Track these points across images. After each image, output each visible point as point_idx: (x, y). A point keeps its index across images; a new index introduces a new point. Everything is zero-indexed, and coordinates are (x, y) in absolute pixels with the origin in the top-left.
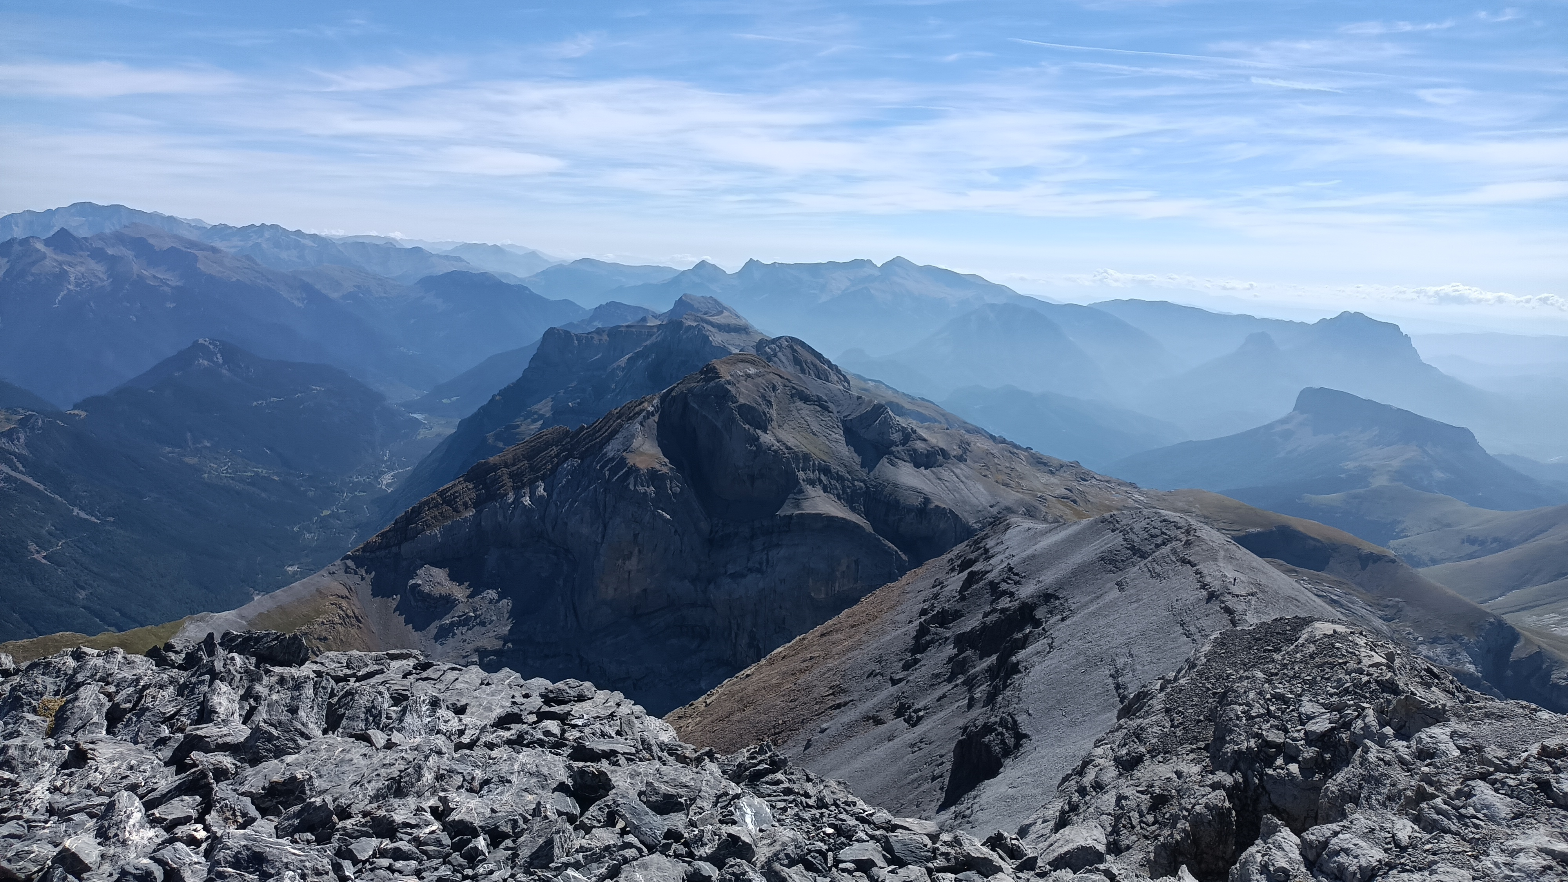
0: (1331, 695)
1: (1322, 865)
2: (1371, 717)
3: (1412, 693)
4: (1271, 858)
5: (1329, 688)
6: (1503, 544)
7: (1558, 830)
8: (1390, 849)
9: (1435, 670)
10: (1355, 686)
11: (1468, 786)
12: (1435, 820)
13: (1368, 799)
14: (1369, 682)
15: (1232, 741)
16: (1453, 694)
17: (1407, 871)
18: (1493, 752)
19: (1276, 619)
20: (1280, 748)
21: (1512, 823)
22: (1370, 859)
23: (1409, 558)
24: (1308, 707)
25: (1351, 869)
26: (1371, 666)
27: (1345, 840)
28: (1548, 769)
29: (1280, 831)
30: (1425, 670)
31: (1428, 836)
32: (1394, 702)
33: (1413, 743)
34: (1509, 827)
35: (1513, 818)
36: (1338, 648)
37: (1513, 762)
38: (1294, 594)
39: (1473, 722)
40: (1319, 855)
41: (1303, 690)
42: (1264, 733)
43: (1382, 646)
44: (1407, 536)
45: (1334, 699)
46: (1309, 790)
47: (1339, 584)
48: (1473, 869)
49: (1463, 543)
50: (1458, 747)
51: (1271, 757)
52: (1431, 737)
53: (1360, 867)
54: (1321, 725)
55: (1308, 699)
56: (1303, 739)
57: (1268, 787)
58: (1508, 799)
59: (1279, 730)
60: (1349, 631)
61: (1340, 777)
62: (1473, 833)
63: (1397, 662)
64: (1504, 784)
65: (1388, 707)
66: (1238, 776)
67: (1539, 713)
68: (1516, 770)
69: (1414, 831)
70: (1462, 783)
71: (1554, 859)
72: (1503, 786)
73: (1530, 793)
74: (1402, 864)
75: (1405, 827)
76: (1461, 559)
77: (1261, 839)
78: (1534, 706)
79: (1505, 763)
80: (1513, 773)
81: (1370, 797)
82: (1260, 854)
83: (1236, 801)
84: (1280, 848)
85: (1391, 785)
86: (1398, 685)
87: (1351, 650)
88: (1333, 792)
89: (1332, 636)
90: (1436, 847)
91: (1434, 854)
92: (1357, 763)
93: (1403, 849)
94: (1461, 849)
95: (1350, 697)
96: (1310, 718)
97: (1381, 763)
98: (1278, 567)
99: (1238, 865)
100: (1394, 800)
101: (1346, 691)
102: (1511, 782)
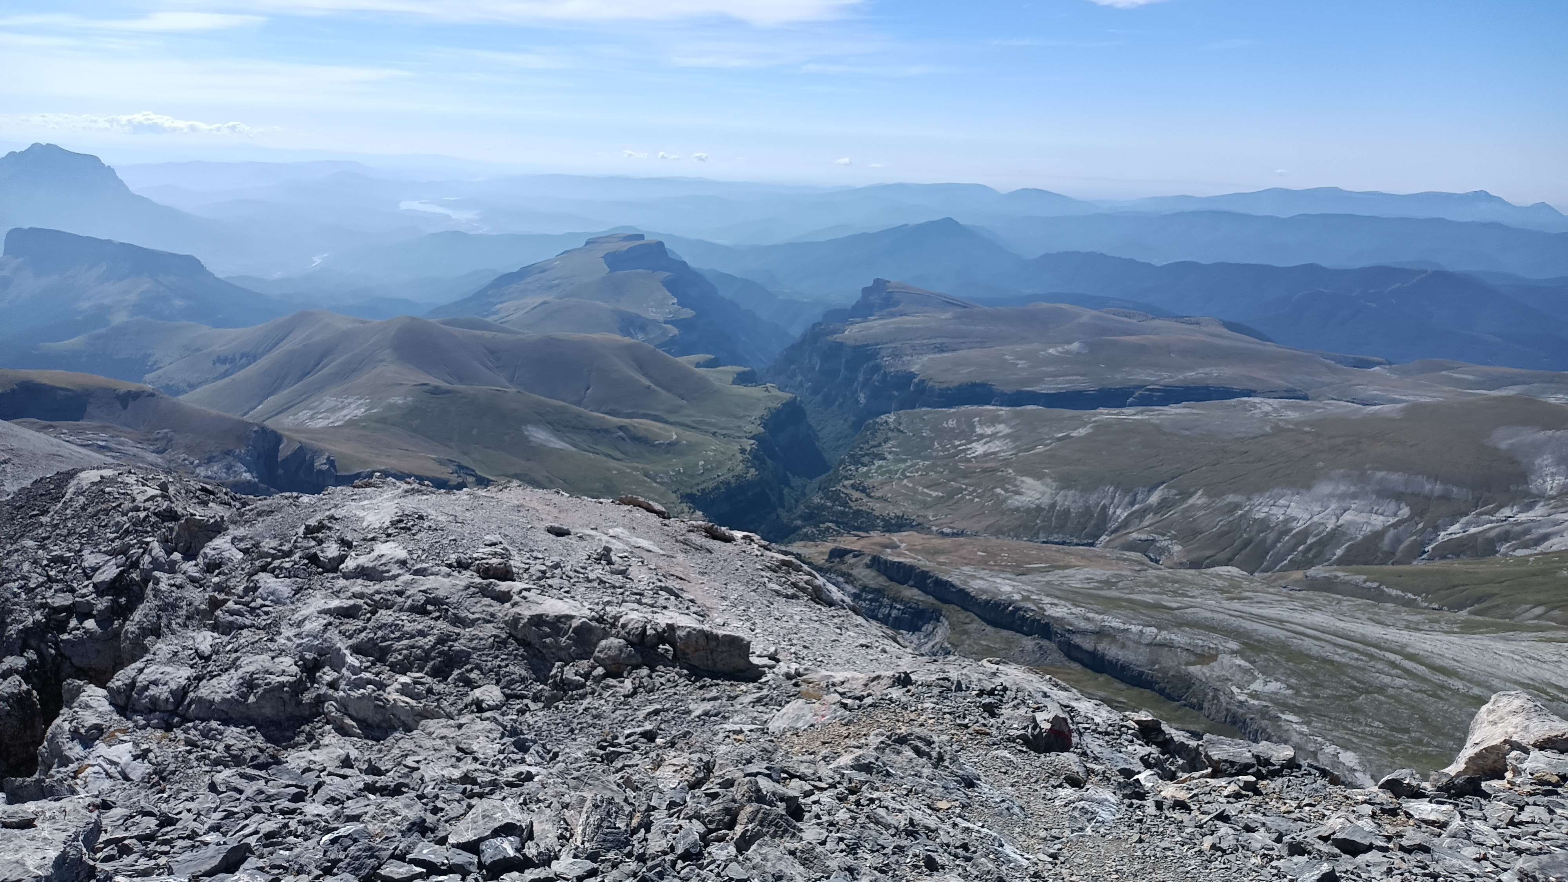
0: (113, 541)
1: (134, 705)
2: (157, 549)
3: (192, 515)
4: (80, 720)
5: (108, 535)
6: (251, 357)
7: (330, 591)
8: (196, 663)
9: (209, 487)
10: (134, 524)
11: (252, 581)
12: (231, 622)
13: (168, 626)
14: (147, 516)
15: (15, 621)
16: (230, 504)
17: (215, 676)
18: (268, 544)
19: (35, 482)
20: (70, 610)
21: (294, 599)
22: (179, 680)
23: (168, 388)
24: (90, 559)
25: (163, 697)
26: (145, 501)
27: (152, 672)
28: (313, 543)
29: (84, 691)
30: (199, 490)
31: (227, 638)
32: (176, 528)
33: (200, 560)
34: (293, 603)
35: (294, 595)
36: (109, 493)
37: (285, 548)
38: (54, 450)
39: (248, 524)
40: (129, 697)
41: (82, 544)
42: (49, 601)
43: (153, 478)
44: (160, 368)
45: (116, 544)
46: (111, 639)
47: (103, 429)
48: (271, 650)
49: (214, 364)
50: (240, 550)
51: (62, 621)
52: (214, 549)
53: (171, 692)
54: (109, 572)
55: (88, 552)
56: (93, 593)
57: (67, 653)
58: (288, 580)
59: (64, 592)
60: (116, 473)
61: (137, 616)
62: (264, 620)
63: (171, 490)
64: (281, 568)
65: (171, 535)
66: (31, 655)
67: (301, 499)
68: (289, 554)
69: (214, 638)
70: (247, 581)
71: (331, 615)
72: (281, 571)
73: (304, 569)
74: (211, 672)
75: (205, 638)
76: (216, 379)
77: (66, 707)
78: (295, 494)
79: (279, 551)
80: (288, 557)
81: (170, 623)
82: (67, 723)
83: (35, 680)
84: (87, 706)
85: (187, 605)
86: (176, 512)
87: (123, 491)
88: (133, 632)
89: (100, 482)
90: (236, 645)
91: (236, 651)
92: (151, 596)
93: (207, 659)
94: (257, 637)
95: (132, 537)
96: (95, 570)
97: (174, 589)
98: (30, 426)
99: (45, 743)
100: (193, 618)
101: (127, 532)
102: (287, 565)
